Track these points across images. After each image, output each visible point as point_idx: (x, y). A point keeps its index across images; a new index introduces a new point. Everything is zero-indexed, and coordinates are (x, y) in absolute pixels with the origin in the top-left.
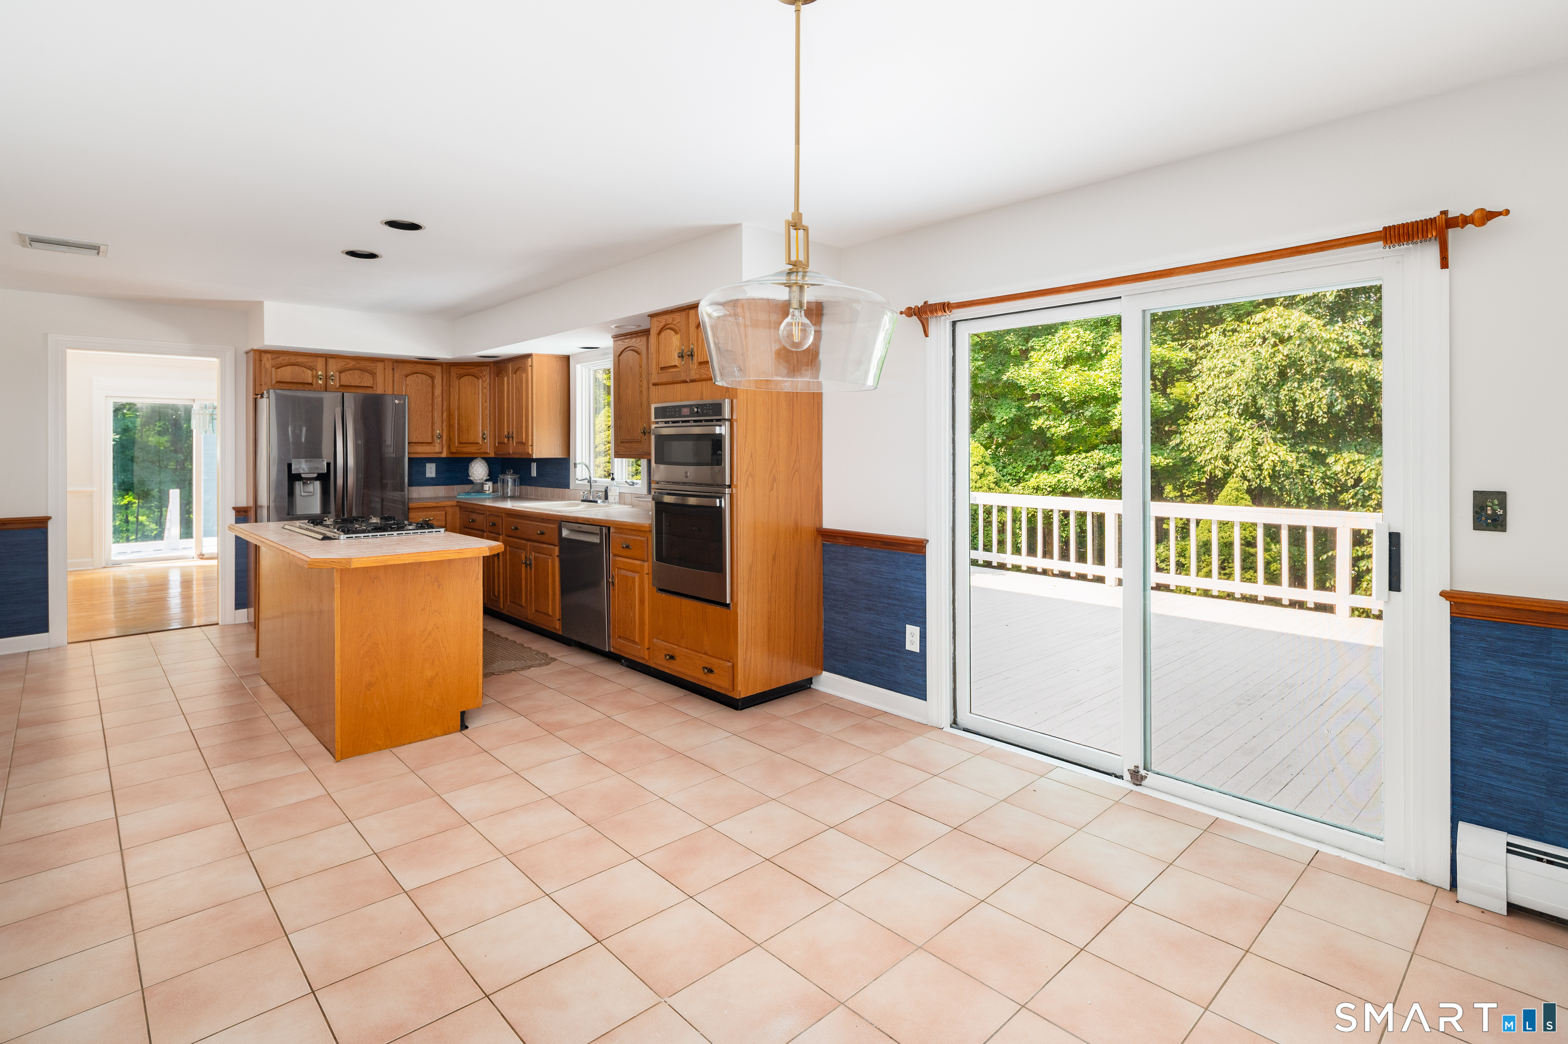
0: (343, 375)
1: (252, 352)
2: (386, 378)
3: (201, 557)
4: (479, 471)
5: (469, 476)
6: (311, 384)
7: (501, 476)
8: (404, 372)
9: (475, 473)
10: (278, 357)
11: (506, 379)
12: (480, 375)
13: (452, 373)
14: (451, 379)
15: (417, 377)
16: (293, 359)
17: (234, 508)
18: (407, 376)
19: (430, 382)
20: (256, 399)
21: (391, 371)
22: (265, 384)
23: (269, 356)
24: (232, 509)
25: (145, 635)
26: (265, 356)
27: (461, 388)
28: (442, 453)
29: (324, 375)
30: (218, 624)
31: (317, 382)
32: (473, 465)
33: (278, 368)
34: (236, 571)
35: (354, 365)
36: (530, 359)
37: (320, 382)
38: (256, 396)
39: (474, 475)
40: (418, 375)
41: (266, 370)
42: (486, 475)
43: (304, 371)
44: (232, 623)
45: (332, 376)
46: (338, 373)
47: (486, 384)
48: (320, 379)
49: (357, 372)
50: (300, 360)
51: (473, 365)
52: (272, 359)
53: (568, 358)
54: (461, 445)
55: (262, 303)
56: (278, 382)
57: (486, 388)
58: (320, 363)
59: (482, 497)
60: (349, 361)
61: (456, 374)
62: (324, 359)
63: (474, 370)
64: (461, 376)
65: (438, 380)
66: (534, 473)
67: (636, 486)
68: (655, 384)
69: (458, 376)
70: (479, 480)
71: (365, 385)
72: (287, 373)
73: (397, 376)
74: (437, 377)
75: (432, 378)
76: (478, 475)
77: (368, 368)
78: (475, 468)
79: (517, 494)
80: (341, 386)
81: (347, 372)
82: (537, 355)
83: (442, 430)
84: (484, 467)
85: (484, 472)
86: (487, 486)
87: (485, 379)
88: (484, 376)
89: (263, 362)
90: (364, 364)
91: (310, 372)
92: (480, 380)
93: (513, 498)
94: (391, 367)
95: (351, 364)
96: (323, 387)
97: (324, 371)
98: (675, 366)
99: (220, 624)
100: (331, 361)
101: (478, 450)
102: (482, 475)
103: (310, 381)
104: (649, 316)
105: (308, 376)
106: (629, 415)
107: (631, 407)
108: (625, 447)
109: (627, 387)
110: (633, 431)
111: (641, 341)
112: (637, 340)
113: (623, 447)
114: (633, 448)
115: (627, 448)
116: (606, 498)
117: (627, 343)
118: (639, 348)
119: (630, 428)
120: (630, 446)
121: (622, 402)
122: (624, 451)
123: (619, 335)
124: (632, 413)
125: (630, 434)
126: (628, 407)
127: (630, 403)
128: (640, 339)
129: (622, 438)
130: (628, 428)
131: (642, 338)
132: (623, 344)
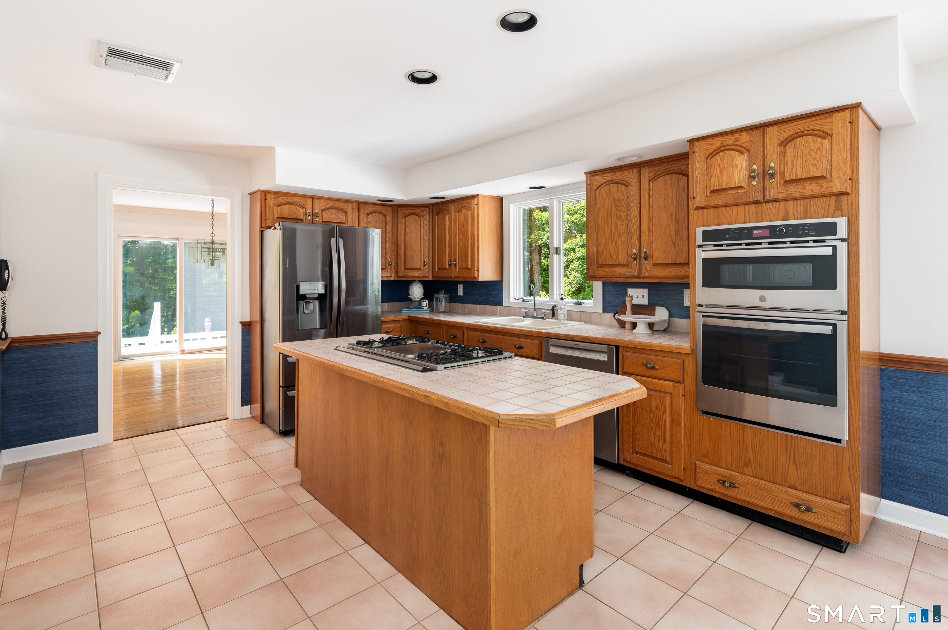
0: (325, 213)
1: (259, 192)
2: (354, 217)
3: (183, 352)
4: (417, 291)
5: (409, 295)
6: (302, 220)
7: (436, 295)
8: (367, 212)
9: (415, 292)
10: (278, 197)
11: (447, 217)
12: (422, 214)
13: (399, 213)
14: (399, 218)
15: (376, 215)
16: (290, 199)
17: (241, 323)
18: (368, 215)
19: (384, 220)
20: (262, 232)
21: (357, 211)
22: (269, 219)
23: (272, 195)
24: (240, 323)
25: (174, 430)
26: (269, 195)
27: (406, 225)
28: (391, 277)
29: (311, 213)
30: (228, 419)
31: (306, 218)
32: (413, 286)
33: (278, 206)
34: (242, 374)
35: (332, 205)
36: (476, 199)
37: (309, 218)
38: (262, 229)
39: (414, 295)
40: (376, 214)
41: (270, 207)
42: (422, 294)
43: (297, 209)
44: (239, 418)
45: (317, 213)
46: (320, 211)
47: (426, 222)
48: (309, 215)
49: (334, 211)
50: (295, 199)
51: (414, 207)
52: (274, 198)
53: (501, 199)
54: (406, 271)
55: (274, 148)
56: (278, 218)
57: (426, 225)
58: (308, 203)
59: (422, 312)
60: (329, 201)
61: (403, 214)
62: (311, 199)
63: (417, 211)
64: (407, 216)
65: (389, 219)
66: (460, 292)
67: (583, 305)
68: (698, 208)
69: (404, 215)
70: (417, 298)
71: (340, 222)
72: (285, 210)
73: (362, 214)
74: (389, 216)
75: (385, 216)
76: (417, 295)
77: (342, 208)
78: (415, 289)
79: (447, 310)
80: (323, 222)
81: (327, 210)
82: (482, 196)
83: (392, 258)
84: (421, 288)
85: (421, 292)
86: (425, 303)
87: (425, 218)
88: (425, 215)
89: (267, 201)
90: (339, 204)
91: (301, 210)
92: (422, 219)
93: (444, 312)
94: (357, 207)
95: (330, 204)
96: (310, 221)
97: (311, 209)
98: (741, 187)
99: (230, 418)
100: (316, 201)
101: (420, 274)
102: (420, 294)
103: (302, 218)
104: (688, 141)
105: (300, 213)
106: (612, 242)
107: (614, 234)
108: (605, 271)
109: (610, 216)
110: (618, 257)
111: (629, 173)
112: (623, 173)
113: (601, 271)
114: (616, 272)
115: (607, 272)
116: (553, 315)
117: (609, 177)
118: (626, 180)
119: (613, 253)
120: (612, 270)
121: (601, 230)
122: (604, 274)
123: (596, 170)
124: (616, 240)
125: (612, 260)
126: (610, 235)
127: (613, 231)
128: (629, 172)
129: (600, 263)
130: (610, 254)
131: (631, 171)
132: (603, 178)
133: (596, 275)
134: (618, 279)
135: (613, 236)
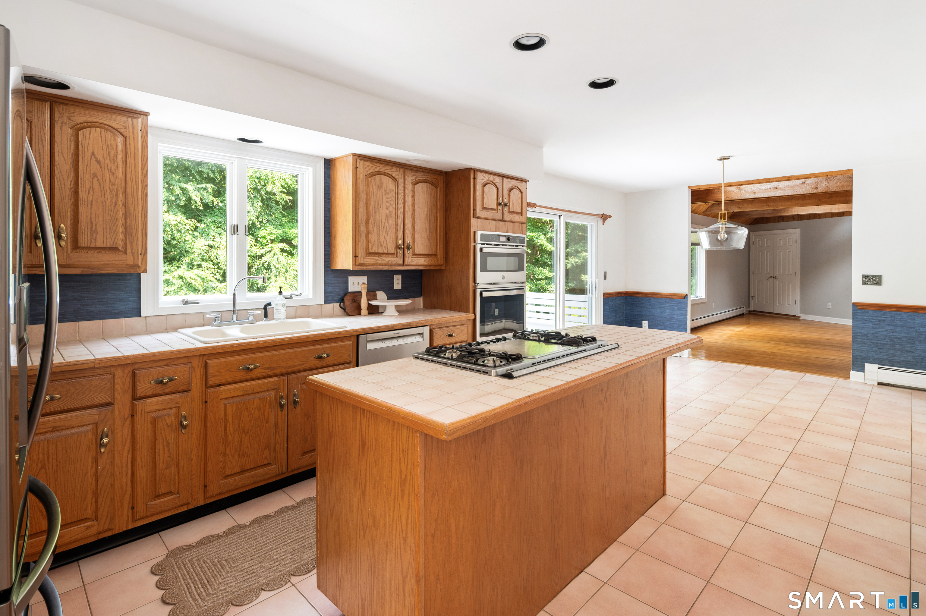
36: (139, 119)
68: (476, 218)
106: (382, 231)
107: (384, 224)
108: (374, 259)
109: (381, 206)
110: (387, 246)
111: (397, 171)
112: (392, 168)
113: (371, 259)
114: (384, 261)
115: (376, 260)
116: (266, 315)
117: (379, 168)
118: (394, 176)
119: (383, 242)
120: (381, 259)
121: (372, 218)
122: (373, 262)
123: (365, 155)
124: (386, 229)
125: (382, 248)
126: (381, 224)
127: (383, 221)
128: (397, 169)
129: (371, 251)
130: (380, 243)
131: (398, 169)
132: (374, 166)
133: (365, 263)
134: (383, 267)
135: (383, 225)
